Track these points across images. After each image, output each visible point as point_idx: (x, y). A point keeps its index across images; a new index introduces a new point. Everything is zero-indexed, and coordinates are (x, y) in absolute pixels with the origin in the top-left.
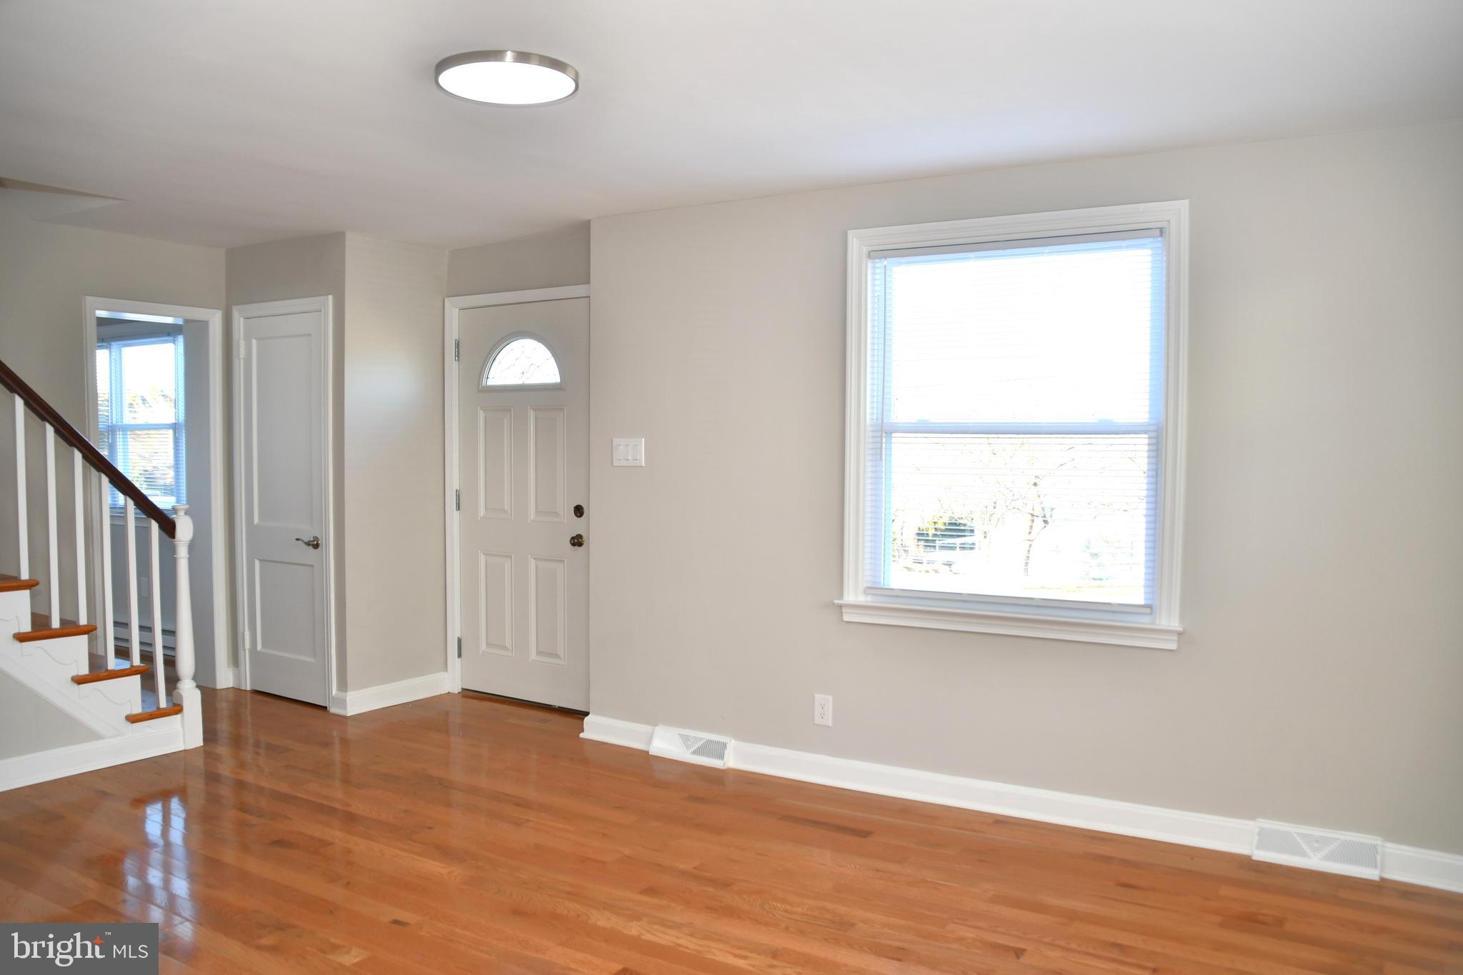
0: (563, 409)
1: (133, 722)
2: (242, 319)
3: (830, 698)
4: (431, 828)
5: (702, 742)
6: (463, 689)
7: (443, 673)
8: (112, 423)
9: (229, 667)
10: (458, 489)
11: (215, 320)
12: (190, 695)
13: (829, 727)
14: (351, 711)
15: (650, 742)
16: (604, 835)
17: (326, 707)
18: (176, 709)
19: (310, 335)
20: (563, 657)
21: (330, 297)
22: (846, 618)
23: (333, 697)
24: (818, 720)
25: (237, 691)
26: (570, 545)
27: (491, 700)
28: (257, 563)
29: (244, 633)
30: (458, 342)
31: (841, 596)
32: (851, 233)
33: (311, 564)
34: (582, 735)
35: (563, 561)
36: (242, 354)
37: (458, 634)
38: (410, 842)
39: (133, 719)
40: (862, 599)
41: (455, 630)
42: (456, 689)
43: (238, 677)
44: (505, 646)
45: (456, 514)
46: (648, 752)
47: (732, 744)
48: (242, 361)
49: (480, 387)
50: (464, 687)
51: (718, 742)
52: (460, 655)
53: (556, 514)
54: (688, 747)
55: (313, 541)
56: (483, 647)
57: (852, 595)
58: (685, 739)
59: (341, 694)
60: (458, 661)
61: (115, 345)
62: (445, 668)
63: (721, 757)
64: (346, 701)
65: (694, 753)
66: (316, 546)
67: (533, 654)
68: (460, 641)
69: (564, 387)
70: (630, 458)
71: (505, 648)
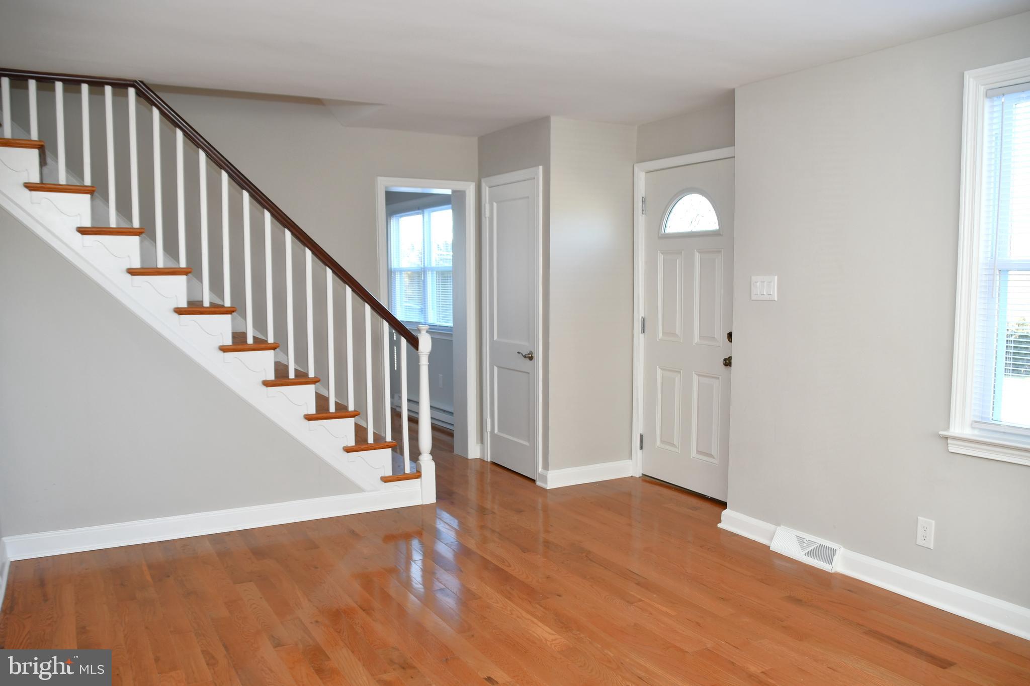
0: (721, 252)
1: (386, 482)
2: (487, 188)
3: (933, 522)
4: (559, 596)
5: (815, 546)
6: (643, 475)
7: (628, 460)
8: (424, 266)
9: (477, 443)
10: (643, 316)
11: (470, 190)
12: (428, 464)
13: (930, 549)
14: (550, 486)
15: (771, 539)
16: (698, 624)
17: (535, 480)
18: (417, 475)
19: (528, 197)
20: (716, 457)
21: (541, 168)
22: (951, 449)
23: (539, 474)
24: (920, 541)
25: (482, 461)
26: (724, 366)
27: (661, 485)
28: (496, 369)
29: (486, 420)
30: (645, 199)
31: (948, 428)
32: (967, 75)
33: (528, 372)
34: (719, 525)
35: (718, 378)
36: (487, 214)
37: (640, 431)
38: (537, 606)
39: (385, 480)
40: (967, 432)
41: (639, 428)
42: (638, 474)
43: (483, 451)
44: (674, 444)
45: (641, 336)
46: (769, 547)
47: (841, 552)
48: (487, 219)
49: (660, 235)
50: (644, 473)
51: (829, 548)
52: (641, 448)
53: (713, 338)
54: (803, 548)
55: (529, 354)
56: (658, 442)
57: (959, 428)
58: (801, 540)
59: (544, 472)
60: (640, 452)
61: (426, 211)
62: (630, 457)
63: (830, 561)
64: (547, 477)
65: (808, 554)
66: (531, 358)
67: (694, 453)
68: (642, 436)
69: (721, 233)
70: (765, 293)
71: (673, 445)
